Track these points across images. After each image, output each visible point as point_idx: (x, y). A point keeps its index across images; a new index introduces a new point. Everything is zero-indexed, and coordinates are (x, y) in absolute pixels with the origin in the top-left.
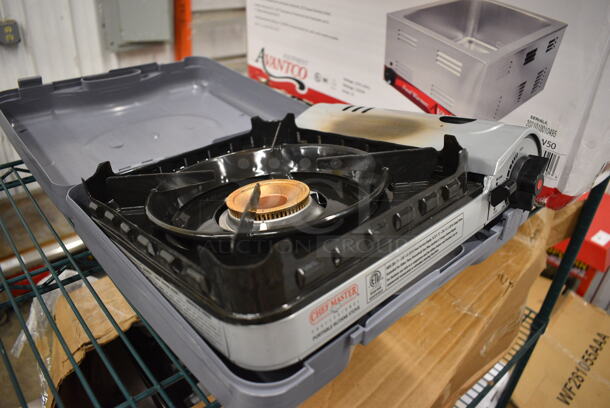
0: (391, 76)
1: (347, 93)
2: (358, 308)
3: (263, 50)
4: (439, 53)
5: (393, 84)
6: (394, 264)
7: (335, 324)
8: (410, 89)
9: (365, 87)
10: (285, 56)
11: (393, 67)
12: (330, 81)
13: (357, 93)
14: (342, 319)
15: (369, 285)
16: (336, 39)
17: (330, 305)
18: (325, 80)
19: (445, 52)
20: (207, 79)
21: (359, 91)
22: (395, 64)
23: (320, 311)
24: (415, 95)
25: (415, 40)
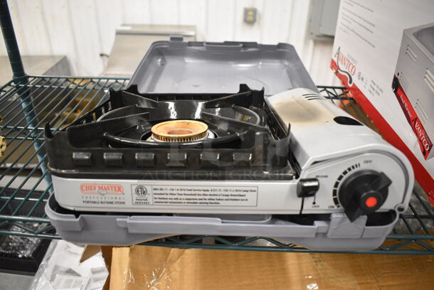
0: (396, 85)
1: (371, 92)
2: (124, 203)
3: (339, 49)
4: (428, 71)
5: (395, 92)
6: (161, 189)
7: (102, 202)
8: (404, 99)
9: (381, 90)
10: (348, 55)
11: (399, 77)
12: (364, 81)
13: (376, 95)
14: (108, 203)
15: (134, 192)
16: (374, 47)
17: (97, 188)
18: (362, 79)
19: (430, 71)
20: (288, 60)
21: (377, 92)
22: (400, 74)
23: (89, 188)
24: (406, 105)
25: (416, 56)
